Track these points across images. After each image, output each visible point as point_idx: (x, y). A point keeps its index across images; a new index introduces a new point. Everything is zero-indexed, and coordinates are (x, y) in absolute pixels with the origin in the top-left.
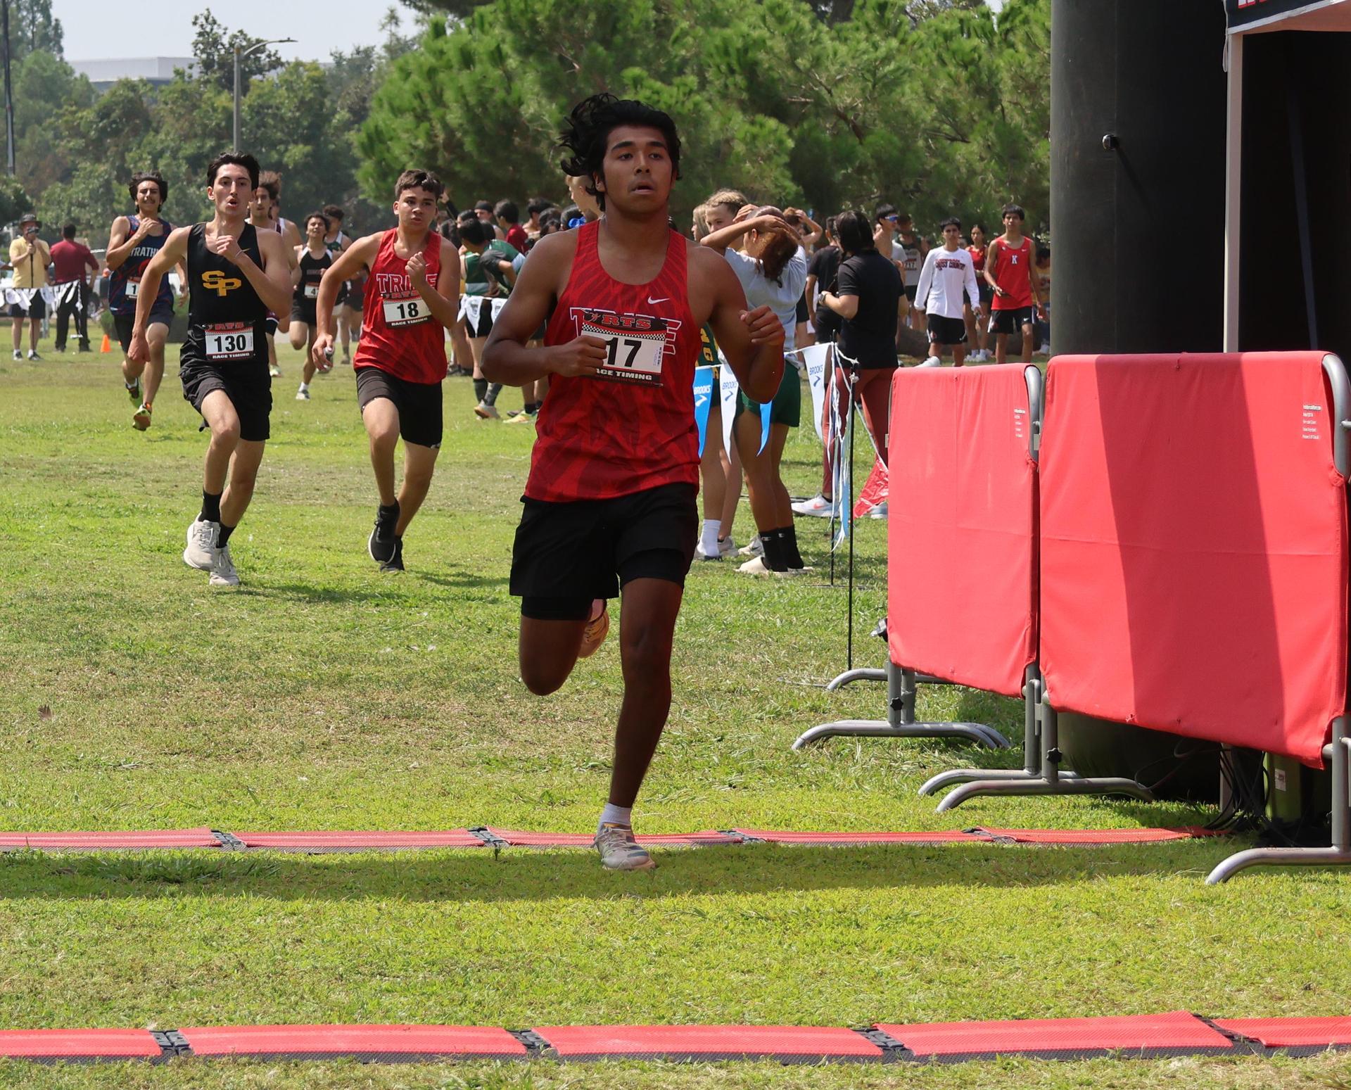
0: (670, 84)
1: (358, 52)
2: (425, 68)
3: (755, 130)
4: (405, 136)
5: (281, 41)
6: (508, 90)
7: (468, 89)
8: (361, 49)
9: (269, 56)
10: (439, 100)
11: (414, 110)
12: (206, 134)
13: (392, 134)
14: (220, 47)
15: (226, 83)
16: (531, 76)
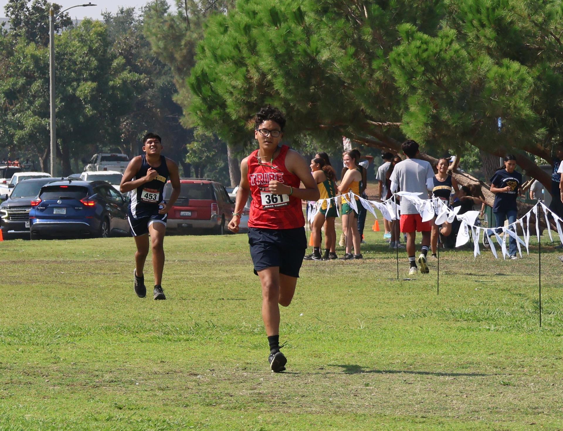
0: (434, 35)
1: (122, 12)
2: (242, 26)
3: (503, 70)
4: (224, 78)
5: (84, 5)
6: (308, 42)
7: (276, 42)
8: (125, 9)
9: (62, 17)
10: (253, 49)
11: (233, 58)
12: (17, 73)
13: (214, 76)
14: (25, 10)
15: (31, 37)
16: (324, 31)
